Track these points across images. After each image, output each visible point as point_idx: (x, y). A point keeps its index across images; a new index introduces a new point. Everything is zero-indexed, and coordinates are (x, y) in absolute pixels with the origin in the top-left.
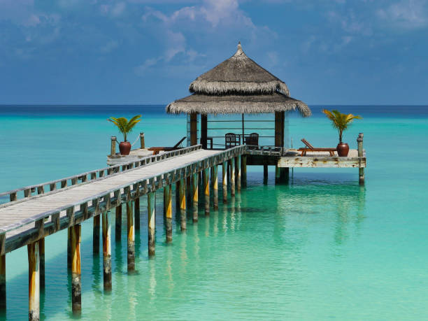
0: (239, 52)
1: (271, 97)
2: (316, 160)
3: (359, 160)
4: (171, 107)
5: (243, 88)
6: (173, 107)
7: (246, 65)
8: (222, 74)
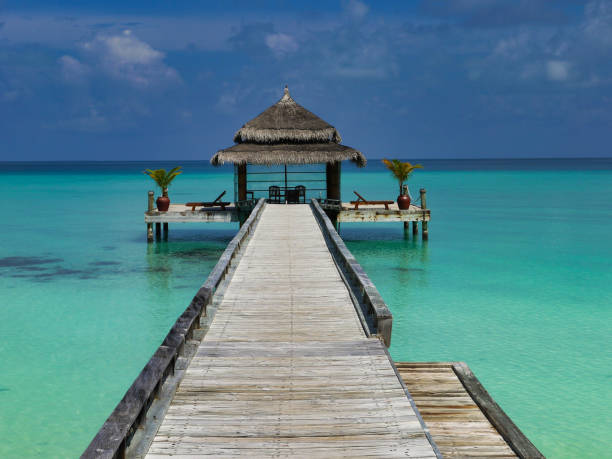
0: (286, 97)
1: (326, 146)
2: (377, 214)
3: (424, 213)
4: (219, 158)
5: (297, 136)
6: (222, 158)
7: (297, 111)
8: (271, 120)
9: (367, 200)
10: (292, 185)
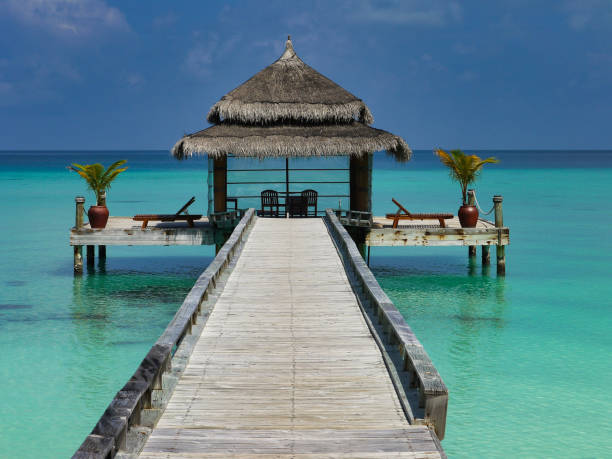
0: (288, 54)
1: (351, 129)
2: (428, 233)
3: (499, 232)
4: (186, 147)
5: (304, 114)
6: (189, 146)
7: (305, 76)
8: (265, 90)
9: (411, 212)
10: (297, 189)
